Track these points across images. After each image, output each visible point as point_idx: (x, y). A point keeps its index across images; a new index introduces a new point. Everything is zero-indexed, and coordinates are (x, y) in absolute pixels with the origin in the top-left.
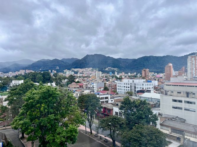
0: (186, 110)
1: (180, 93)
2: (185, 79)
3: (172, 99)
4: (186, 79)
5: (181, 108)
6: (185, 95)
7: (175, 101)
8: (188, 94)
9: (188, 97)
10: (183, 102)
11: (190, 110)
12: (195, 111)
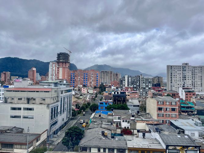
0: (25, 117)
1: (21, 99)
2: (29, 84)
3: (11, 108)
4: (31, 84)
5: (19, 117)
6: (26, 102)
7: (14, 109)
8: (28, 100)
9: (28, 103)
10: (22, 109)
11: (29, 117)
12: (33, 118)
